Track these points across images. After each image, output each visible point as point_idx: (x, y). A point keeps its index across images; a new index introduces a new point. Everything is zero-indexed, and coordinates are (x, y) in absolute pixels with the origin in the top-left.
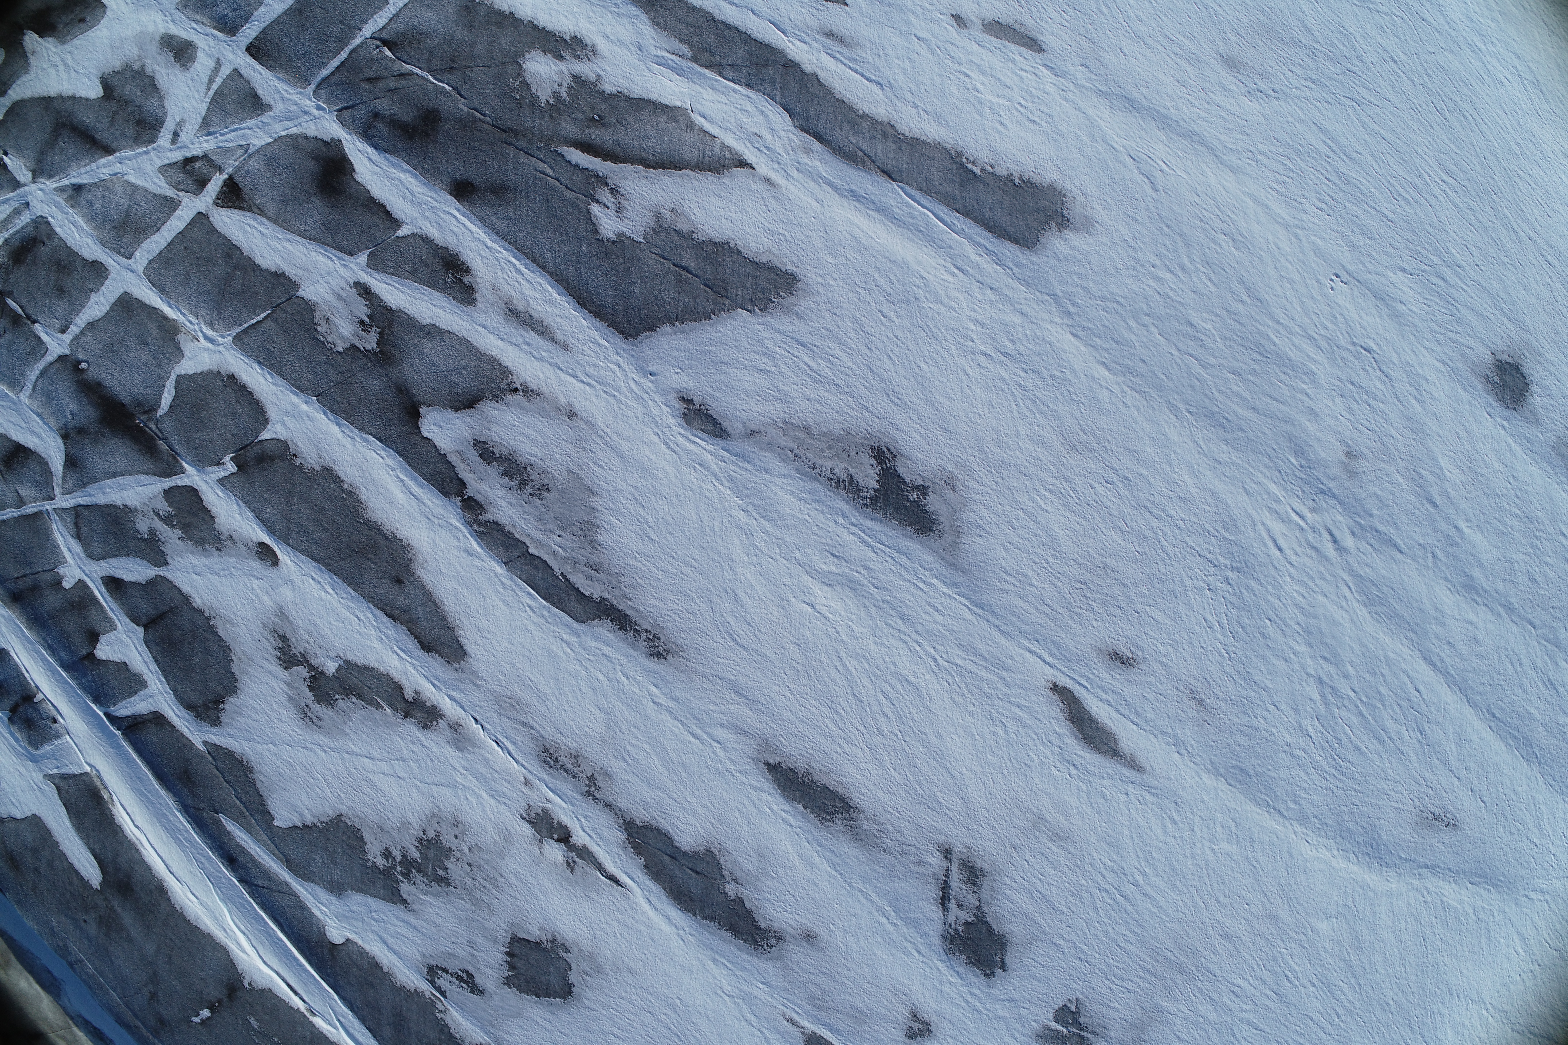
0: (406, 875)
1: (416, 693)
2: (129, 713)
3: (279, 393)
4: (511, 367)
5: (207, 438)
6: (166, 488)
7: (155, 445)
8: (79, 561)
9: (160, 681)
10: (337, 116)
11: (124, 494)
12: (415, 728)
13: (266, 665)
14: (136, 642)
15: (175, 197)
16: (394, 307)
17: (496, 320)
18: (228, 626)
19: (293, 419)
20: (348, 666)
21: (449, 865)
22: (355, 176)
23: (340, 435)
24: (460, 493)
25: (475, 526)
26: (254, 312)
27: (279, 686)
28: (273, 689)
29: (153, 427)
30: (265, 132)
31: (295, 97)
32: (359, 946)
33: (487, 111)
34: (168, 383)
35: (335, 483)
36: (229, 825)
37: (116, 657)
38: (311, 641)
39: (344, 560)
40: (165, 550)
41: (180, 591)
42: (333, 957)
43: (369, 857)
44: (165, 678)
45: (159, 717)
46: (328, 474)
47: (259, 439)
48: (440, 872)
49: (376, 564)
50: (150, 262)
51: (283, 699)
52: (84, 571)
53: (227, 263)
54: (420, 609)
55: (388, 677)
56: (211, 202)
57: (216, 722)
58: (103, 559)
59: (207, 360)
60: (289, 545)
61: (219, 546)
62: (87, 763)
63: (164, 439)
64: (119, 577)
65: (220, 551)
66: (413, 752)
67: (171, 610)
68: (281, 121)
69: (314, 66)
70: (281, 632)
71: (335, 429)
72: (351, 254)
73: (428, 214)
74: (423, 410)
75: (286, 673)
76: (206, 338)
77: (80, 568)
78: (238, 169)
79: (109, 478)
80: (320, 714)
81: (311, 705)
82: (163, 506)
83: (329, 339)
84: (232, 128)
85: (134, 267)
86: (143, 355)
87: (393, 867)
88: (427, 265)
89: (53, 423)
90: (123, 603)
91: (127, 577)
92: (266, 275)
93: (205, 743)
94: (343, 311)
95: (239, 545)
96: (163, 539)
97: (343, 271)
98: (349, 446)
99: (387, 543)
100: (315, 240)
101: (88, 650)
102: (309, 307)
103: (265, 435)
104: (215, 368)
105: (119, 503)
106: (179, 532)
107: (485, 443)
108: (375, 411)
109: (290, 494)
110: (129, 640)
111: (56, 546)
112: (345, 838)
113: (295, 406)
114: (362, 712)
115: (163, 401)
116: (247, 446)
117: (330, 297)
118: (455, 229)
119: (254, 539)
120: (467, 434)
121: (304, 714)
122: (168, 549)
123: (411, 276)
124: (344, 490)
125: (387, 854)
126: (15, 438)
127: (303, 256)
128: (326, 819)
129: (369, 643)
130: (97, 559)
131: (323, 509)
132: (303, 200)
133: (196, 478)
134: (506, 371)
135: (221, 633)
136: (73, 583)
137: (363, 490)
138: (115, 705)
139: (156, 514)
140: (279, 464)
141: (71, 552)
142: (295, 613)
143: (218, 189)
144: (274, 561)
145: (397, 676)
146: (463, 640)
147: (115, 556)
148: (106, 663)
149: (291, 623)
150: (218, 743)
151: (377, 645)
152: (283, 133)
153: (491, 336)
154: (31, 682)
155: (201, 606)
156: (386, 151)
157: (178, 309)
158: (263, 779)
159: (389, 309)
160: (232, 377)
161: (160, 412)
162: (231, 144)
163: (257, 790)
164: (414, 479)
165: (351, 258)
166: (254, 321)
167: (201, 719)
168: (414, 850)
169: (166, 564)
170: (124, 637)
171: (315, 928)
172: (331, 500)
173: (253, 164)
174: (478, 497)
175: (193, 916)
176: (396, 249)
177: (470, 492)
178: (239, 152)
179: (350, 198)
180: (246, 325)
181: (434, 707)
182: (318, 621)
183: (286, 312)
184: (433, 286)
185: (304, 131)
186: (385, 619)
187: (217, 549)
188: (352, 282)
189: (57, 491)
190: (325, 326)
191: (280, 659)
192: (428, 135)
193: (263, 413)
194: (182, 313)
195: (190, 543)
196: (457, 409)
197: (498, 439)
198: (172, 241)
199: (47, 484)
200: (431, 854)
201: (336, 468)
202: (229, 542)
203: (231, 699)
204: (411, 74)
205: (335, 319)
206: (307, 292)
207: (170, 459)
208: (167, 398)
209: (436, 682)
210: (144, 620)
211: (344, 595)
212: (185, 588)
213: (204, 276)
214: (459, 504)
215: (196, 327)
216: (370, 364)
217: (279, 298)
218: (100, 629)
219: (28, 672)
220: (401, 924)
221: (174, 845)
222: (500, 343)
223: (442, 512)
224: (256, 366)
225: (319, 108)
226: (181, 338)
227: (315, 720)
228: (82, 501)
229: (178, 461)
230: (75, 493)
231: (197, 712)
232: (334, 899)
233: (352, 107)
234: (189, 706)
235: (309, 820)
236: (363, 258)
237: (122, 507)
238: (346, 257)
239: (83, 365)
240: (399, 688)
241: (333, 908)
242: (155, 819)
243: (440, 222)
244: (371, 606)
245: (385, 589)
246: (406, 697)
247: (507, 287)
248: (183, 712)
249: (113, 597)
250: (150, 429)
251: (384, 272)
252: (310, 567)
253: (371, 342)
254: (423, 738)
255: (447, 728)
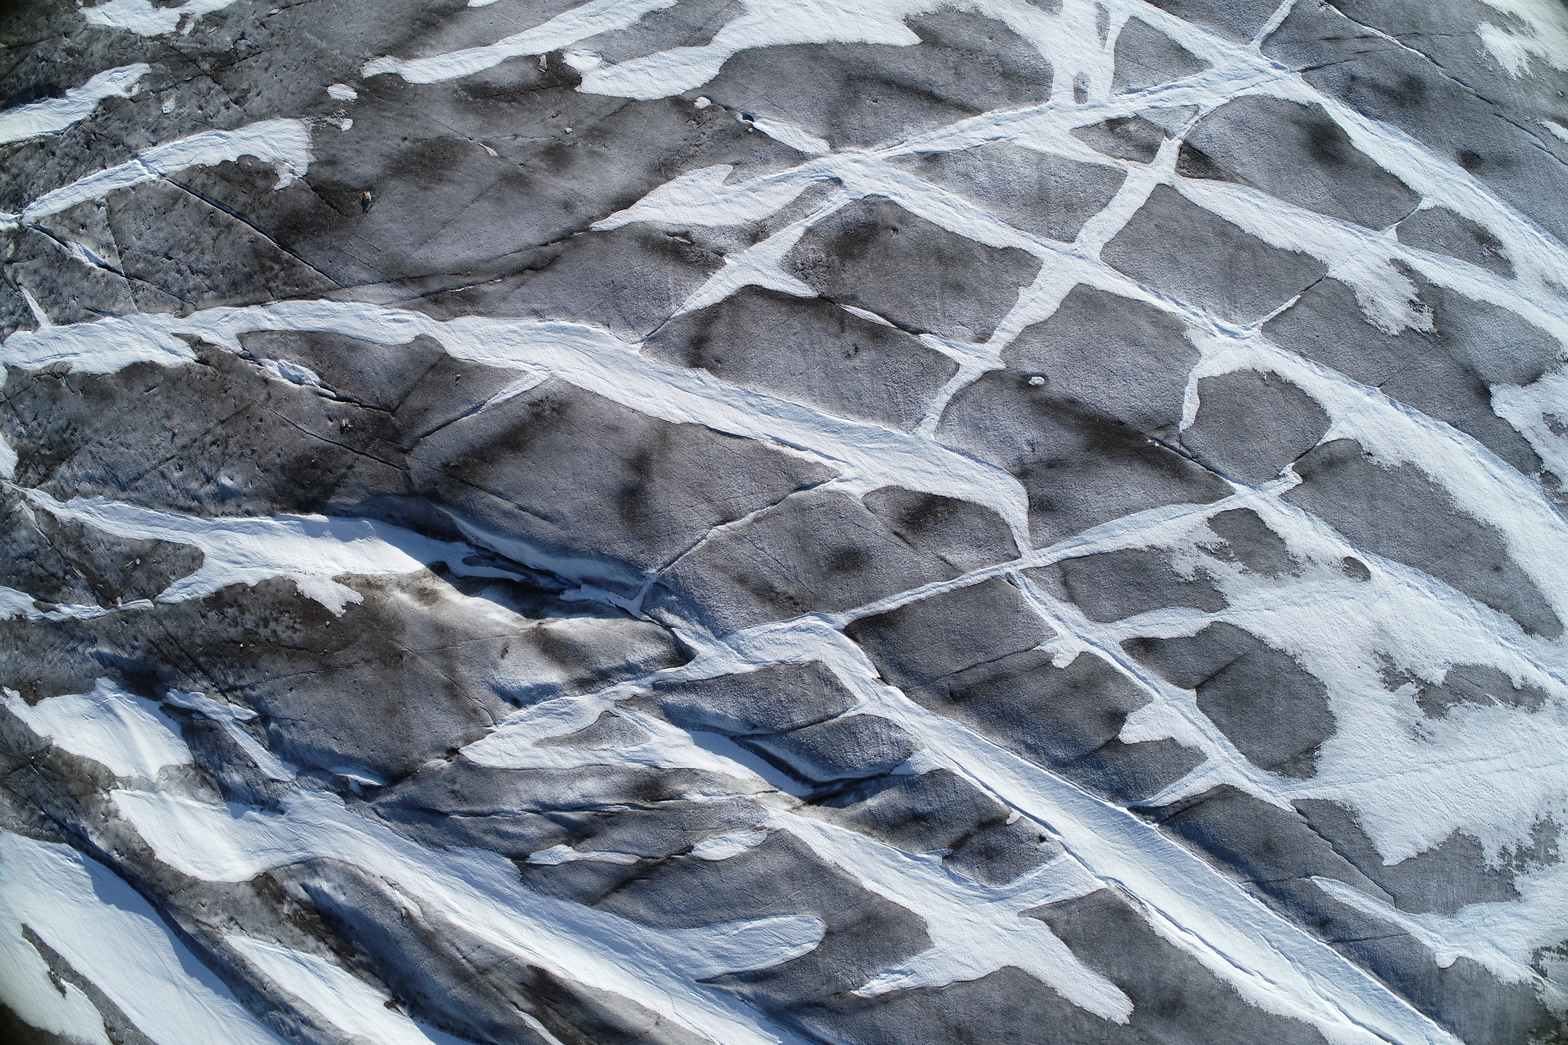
0: (1520, 868)
1: (1523, 679)
2: (1179, 798)
3: (1335, 387)
4: (1560, 339)
5: (1258, 448)
6: (1211, 515)
7: (1184, 467)
8: (1077, 630)
9: (1225, 747)
10: (1303, 77)
11: (1146, 533)
12: (1525, 715)
13: (1370, 692)
14: (1185, 709)
15: (1114, 165)
16: (1440, 285)
17: (1538, 293)
18: (1319, 660)
19: (1358, 415)
20: (1458, 669)
21: (1559, 841)
22: (1354, 144)
23: (1414, 426)
24: (1538, 469)
25: (1556, 500)
26: (1280, 297)
27: (1386, 712)
28: (1380, 718)
29: (1176, 445)
30: (1212, 91)
31: (1238, 53)
32: (1468, 959)
33: (1468, 82)
34: (1187, 389)
35: (1419, 477)
36: (1324, 884)
37: (1156, 735)
38: (1416, 653)
39: (1440, 558)
40: (1222, 590)
41: (1249, 634)
42: (1442, 982)
43: (1487, 862)
44: (1233, 741)
45: (1226, 791)
46: (1410, 470)
47: (1324, 441)
48: (1552, 852)
49: (1474, 556)
50: (1107, 245)
51: (1391, 724)
52: (1087, 640)
53: (1224, 243)
54: (1519, 592)
55: (1497, 671)
56: (1173, 172)
57: (1311, 773)
58: (1121, 619)
59: (1234, 357)
60: (1380, 554)
61: (1296, 571)
62: (1099, 877)
63: (1195, 458)
64: (1151, 636)
65: (1298, 576)
66: (1524, 740)
67: (1239, 659)
68: (1230, 80)
69: (1248, 20)
70: (1383, 652)
71: (1407, 419)
72: (1376, 229)
73: (1445, 185)
74: (1493, 389)
75: (1392, 695)
76: (1223, 331)
77: (1080, 637)
78: (1193, 134)
79: (1120, 516)
80: (1432, 729)
81: (1423, 721)
82: (1212, 538)
83: (1381, 323)
84: (1165, 84)
85: (1082, 252)
86: (1139, 359)
87: (1509, 864)
88: (1460, 239)
89: (995, 460)
90: (1161, 668)
91: (1164, 633)
92: (1282, 255)
93: (1294, 802)
94: (1388, 291)
95: (1321, 565)
96: (1217, 578)
97: (1372, 247)
98: (1426, 436)
99: (1481, 531)
100: (1329, 214)
101: (1109, 737)
102: (1348, 290)
103: (1330, 436)
104: (1248, 366)
105: (1141, 545)
106: (1240, 565)
107: (1552, 415)
108: (1445, 395)
109: (1372, 497)
110: (1173, 710)
111: (1032, 617)
112: (1462, 852)
113: (1358, 400)
114: (1476, 714)
115: (1185, 412)
116: (1308, 451)
117: (1367, 277)
118: (1477, 202)
119: (1339, 556)
120: (1537, 409)
121: (1416, 734)
122: (1226, 588)
123: (1447, 251)
124: (1428, 483)
125: (1504, 852)
126: (920, 488)
127: (1321, 233)
128: (1443, 839)
129: (1476, 640)
130: (1111, 620)
131: (1412, 508)
132: (1300, 170)
133: (1251, 497)
134: (1557, 343)
135: (1311, 670)
136: (1073, 659)
137: (1449, 480)
138: (1154, 793)
139: (1202, 548)
140: (1353, 466)
141: (1059, 619)
142: (1396, 628)
143: (1175, 156)
144: (1366, 575)
145: (1504, 667)
146: (1560, 615)
147: (1141, 611)
148: (1140, 746)
149: (1393, 638)
150: (1312, 797)
151: (1482, 640)
152: (1241, 93)
153: (1536, 308)
154: (998, 800)
155: (1281, 646)
156: (1377, 118)
157: (1173, 300)
158: (1370, 819)
159: (1436, 287)
160: (1273, 374)
161: (1183, 426)
162: (1170, 104)
163: (1363, 834)
164: (1494, 461)
165: (1378, 234)
166: (1283, 308)
167: (1289, 776)
168: (1528, 838)
169: (1225, 605)
170: (1166, 708)
171: (1424, 960)
172: (1418, 496)
173: (1214, 127)
174: (1554, 470)
175: (1272, 1006)
176: (1425, 222)
177: (1547, 466)
178: (1187, 114)
179: (1356, 168)
180: (1274, 314)
181: (1540, 688)
182: (1421, 629)
183: (1319, 295)
184: (1473, 261)
185: (1269, 93)
186: (1488, 611)
187: (1294, 575)
188: (1388, 260)
189: (1022, 546)
190: (1372, 309)
191: (1385, 681)
192: (1417, 102)
193: (1323, 412)
194: (1178, 303)
195: (1257, 576)
196: (1523, 385)
197: (1562, 411)
198: (1133, 218)
199: (1002, 539)
200: (1543, 837)
201: (1417, 461)
202: (1308, 565)
203: (1329, 742)
204: (1374, 37)
205: (1379, 300)
206: (1340, 271)
207: (1211, 480)
208: (1190, 409)
209: (1539, 663)
210: (1197, 680)
211: (1445, 596)
212: (1256, 629)
213: (1198, 259)
214: (1538, 480)
215: (1205, 319)
216: (1430, 347)
217: (1307, 281)
218: (1124, 706)
219: (991, 790)
220: (1512, 919)
221: (1239, 934)
222: (1545, 315)
223: (1523, 490)
224: (1299, 359)
225: (1276, 67)
226: (1190, 334)
227: (1428, 737)
228: (1072, 553)
229: (1222, 481)
230: (1058, 545)
231: (1283, 769)
232: (1446, 921)
233: (1319, 68)
234: (1271, 766)
235: (1424, 845)
236: (1391, 233)
237: (1146, 550)
238: (1372, 232)
239: (1036, 380)
240: (1508, 678)
241: (1446, 930)
242: (1209, 913)
243: (1459, 194)
244: (1474, 600)
245: (1486, 580)
246: (1515, 685)
247: (1538, 260)
248: (1263, 775)
249: (1142, 663)
250: (1172, 448)
251: (1420, 247)
252: (1405, 573)
253: (1426, 322)
254: (1532, 723)
255: (1552, 705)
